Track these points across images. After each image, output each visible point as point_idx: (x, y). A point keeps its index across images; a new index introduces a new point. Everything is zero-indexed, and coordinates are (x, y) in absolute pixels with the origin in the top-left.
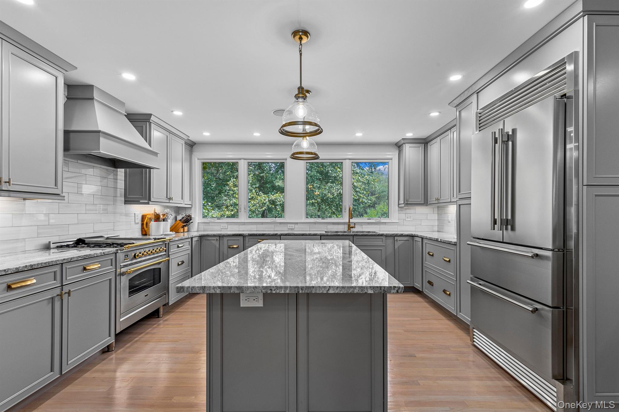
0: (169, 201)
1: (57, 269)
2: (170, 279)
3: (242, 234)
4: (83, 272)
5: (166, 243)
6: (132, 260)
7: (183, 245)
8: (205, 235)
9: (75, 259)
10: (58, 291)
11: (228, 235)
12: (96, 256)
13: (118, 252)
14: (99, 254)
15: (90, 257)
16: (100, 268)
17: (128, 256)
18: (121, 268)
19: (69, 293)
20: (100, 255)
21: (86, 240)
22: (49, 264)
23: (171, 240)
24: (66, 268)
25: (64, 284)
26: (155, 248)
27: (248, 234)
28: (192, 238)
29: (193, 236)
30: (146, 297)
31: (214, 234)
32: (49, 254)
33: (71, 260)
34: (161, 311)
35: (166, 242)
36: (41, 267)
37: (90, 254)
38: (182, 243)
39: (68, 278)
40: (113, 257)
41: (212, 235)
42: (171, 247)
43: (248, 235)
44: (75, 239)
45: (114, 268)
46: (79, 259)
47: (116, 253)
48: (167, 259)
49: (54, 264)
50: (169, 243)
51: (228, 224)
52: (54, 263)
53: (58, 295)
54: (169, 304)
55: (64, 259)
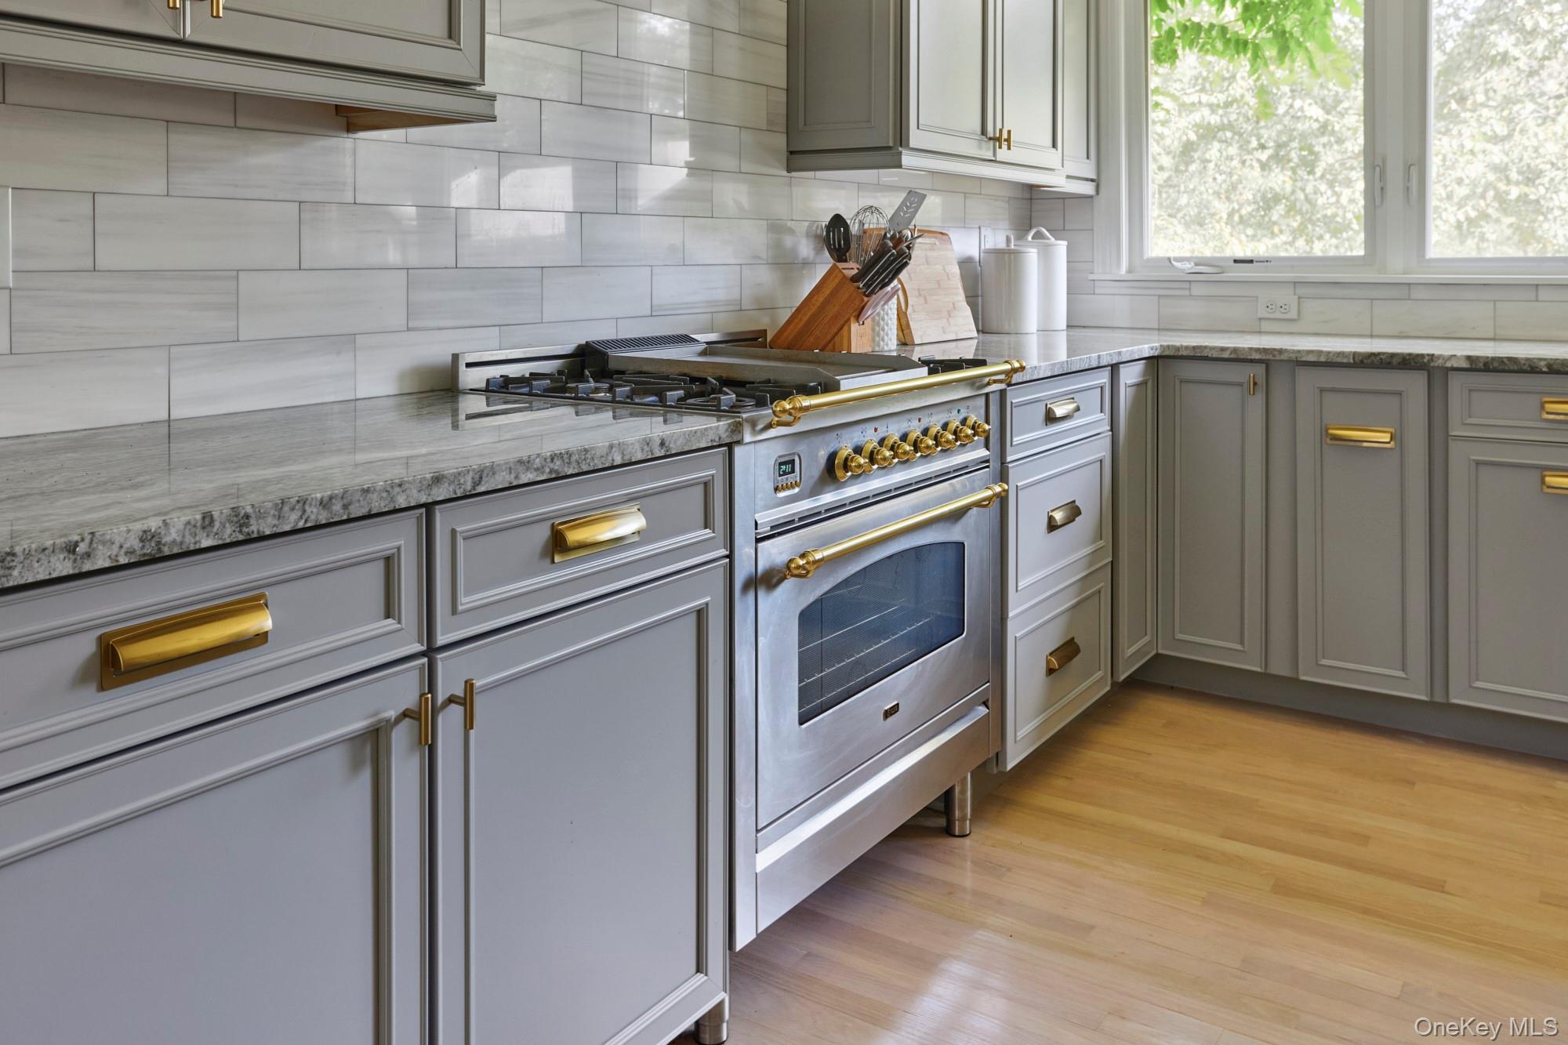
0: (995, 154)
1: (401, 537)
2: (1011, 614)
3: (1422, 356)
4: (548, 560)
5: (987, 395)
6: (815, 491)
7: (1072, 406)
8: (1185, 353)
9: (501, 480)
10: (403, 690)
11: (1323, 359)
12: (618, 461)
13: (739, 442)
14: (637, 446)
15: (585, 468)
16: (643, 536)
17: (792, 462)
18: (758, 541)
19: (466, 700)
20: (639, 456)
21: (614, 353)
22: (345, 507)
23: (1016, 378)
24: (454, 532)
25: (441, 640)
26: (934, 419)
27: (1469, 358)
28: (1114, 368)
29: (1120, 353)
30: (890, 719)
31: (1235, 350)
32: (455, 426)
33: (476, 484)
34: (965, 799)
35: (989, 384)
36: (301, 524)
37: (586, 451)
38: (1070, 396)
39: (465, 601)
40: (712, 470)
41: (1226, 355)
42: (1017, 418)
43: (1465, 364)
44: (568, 348)
45: (720, 540)
46: (525, 478)
47: (730, 446)
48: (998, 489)
49: (374, 511)
50: (1003, 393)
51: (1301, 291)
52: (378, 504)
53: (405, 714)
54: (1005, 764)
55: (437, 479)
